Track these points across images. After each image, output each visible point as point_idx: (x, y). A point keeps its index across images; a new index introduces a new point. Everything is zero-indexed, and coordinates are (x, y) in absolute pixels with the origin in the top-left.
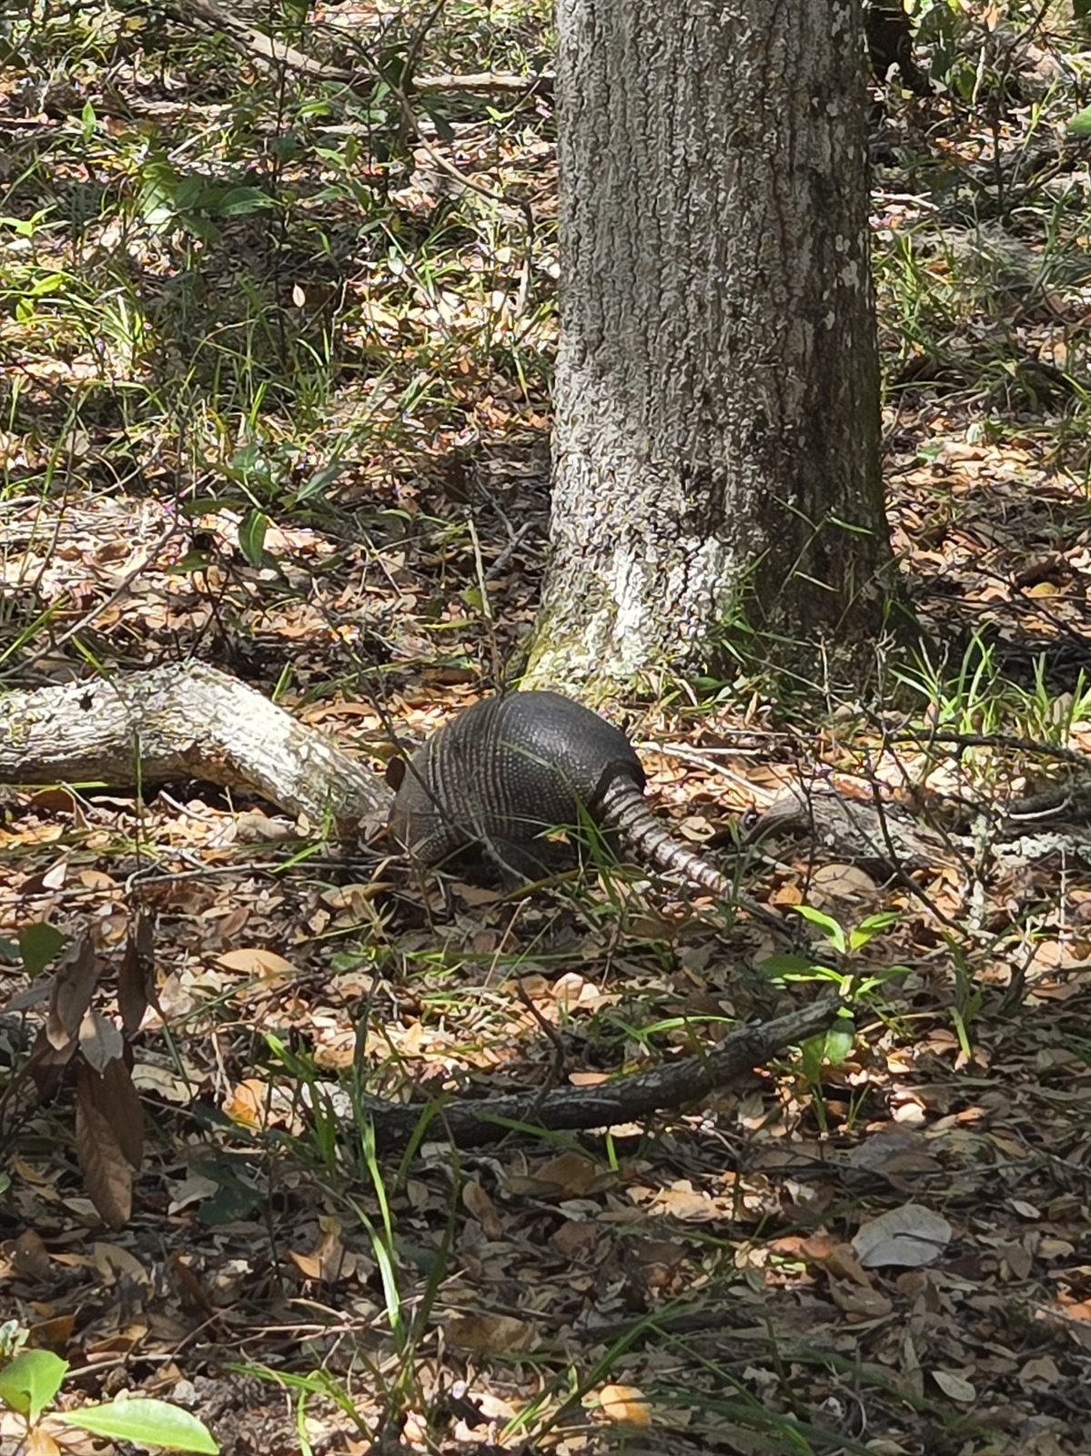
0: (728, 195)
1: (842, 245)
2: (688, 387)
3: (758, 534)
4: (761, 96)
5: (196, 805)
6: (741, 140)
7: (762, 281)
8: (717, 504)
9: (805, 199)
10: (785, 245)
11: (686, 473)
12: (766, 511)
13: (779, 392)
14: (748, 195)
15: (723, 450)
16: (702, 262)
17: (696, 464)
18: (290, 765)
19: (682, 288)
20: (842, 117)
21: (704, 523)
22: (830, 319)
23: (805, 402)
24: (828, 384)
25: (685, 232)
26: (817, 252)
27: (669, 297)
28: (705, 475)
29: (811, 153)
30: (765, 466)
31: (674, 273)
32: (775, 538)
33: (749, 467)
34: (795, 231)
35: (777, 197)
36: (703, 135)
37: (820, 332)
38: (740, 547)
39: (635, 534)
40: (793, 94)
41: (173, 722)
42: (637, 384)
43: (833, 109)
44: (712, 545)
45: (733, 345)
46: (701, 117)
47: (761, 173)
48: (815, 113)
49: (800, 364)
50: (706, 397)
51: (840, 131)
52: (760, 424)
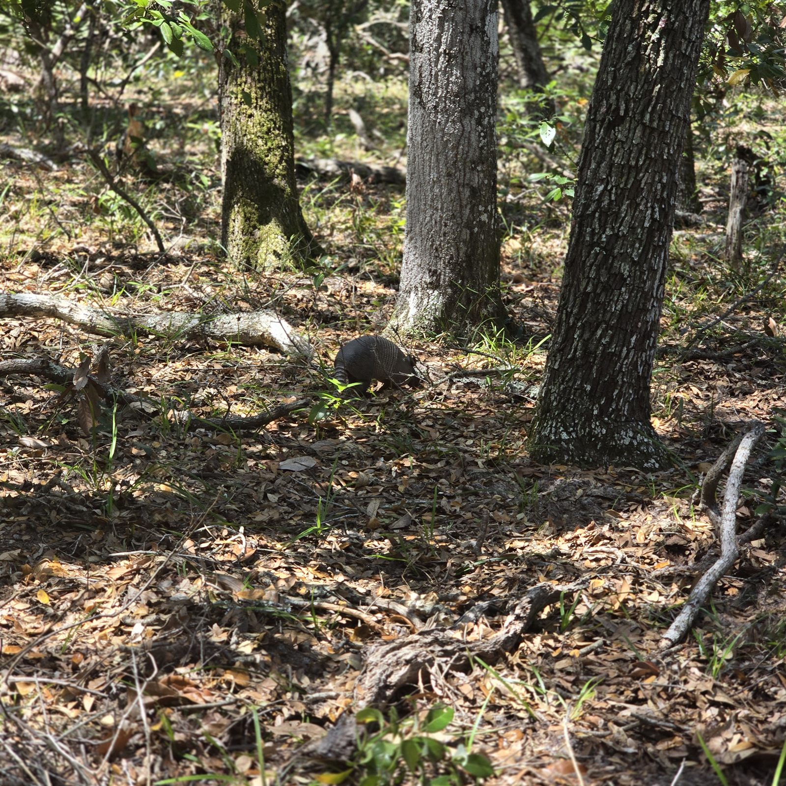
0: (445, 191)
1: (481, 208)
2: (432, 246)
3: (449, 290)
4: (455, 162)
5: (263, 351)
6: (449, 175)
7: (453, 216)
8: (438, 280)
9: (468, 194)
10: (461, 206)
11: (430, 271)
12: (451, 285)
13: (458, 249)
14: (450, 191)
15: (441, 265)
16: (437, 209)
17: (433, 268)
18: (287, 341)
19: (431, 216)
20: (482, 171)
21: (434, 286)
22: (476, 230)
23: (466, 253)
24: (474, 248)
25: (433, 200)
26: (472, 211)
27: (428, 219)
28: (435, 272)
29: (470, 180)
30: (452, 271)
31: (429, 212)
32: (454, 292)
33: (448, 271)
34: (464, 203)
35: (459, 192)
36: (438, 173)
37: (472, 233)
38: (444, 294)
39: (416, 287)
40: (465, 163)
41: (258, 327)
42: (418, 244)
43: (479, 168)
44: (436, 293)
45: (445, 234)
46: (438, 167)
47: (454, 185)
48: (473, 169)
49: (465, 242)
50: (436, 249)
51: (482, 175)
52: (452, 258)
